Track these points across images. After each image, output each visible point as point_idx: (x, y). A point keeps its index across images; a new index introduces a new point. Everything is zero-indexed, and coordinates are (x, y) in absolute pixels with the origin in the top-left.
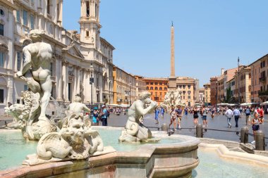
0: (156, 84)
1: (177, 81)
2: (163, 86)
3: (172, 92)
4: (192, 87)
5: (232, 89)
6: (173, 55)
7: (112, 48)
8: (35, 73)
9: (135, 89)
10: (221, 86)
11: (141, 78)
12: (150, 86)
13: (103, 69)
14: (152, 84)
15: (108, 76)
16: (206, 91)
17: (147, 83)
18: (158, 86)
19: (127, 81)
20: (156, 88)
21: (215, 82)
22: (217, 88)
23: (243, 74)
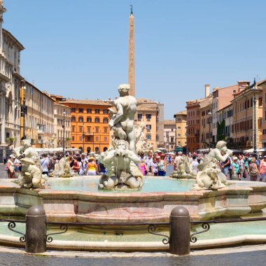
0: (89, 111)
2: (102, 116)
4: (153, 118)
5: (227, 123)
6: (132, 65)
7: (20, 48)
8: (123, 123)
9: (52, 120)
10: (206, 117)
11: (61, 99)
12: (77, 115)
13: (7, 85)
14: (81, 111)
15: (13, 98)
16: (178, 125)
17: (73, 110)
18: (93, 115)
19: (41, 105)
20: (89, 119)
21: (195, 110)
22: (198, 121)
23: (249, 98)
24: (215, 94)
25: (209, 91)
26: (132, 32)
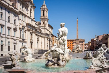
1: (79, 41)
2: (71, 43)
3: (77, 45)
4: (83, 43)
6: (77, 30)
7: (52, 28)
8: (62, 38)
15: (51, 39)
18: (69, 43)
21: (93, 41)
22: (94, 43)
23: (107, 37)
24: (98, 37)
25: (96, 37)
26: (77, 23)
